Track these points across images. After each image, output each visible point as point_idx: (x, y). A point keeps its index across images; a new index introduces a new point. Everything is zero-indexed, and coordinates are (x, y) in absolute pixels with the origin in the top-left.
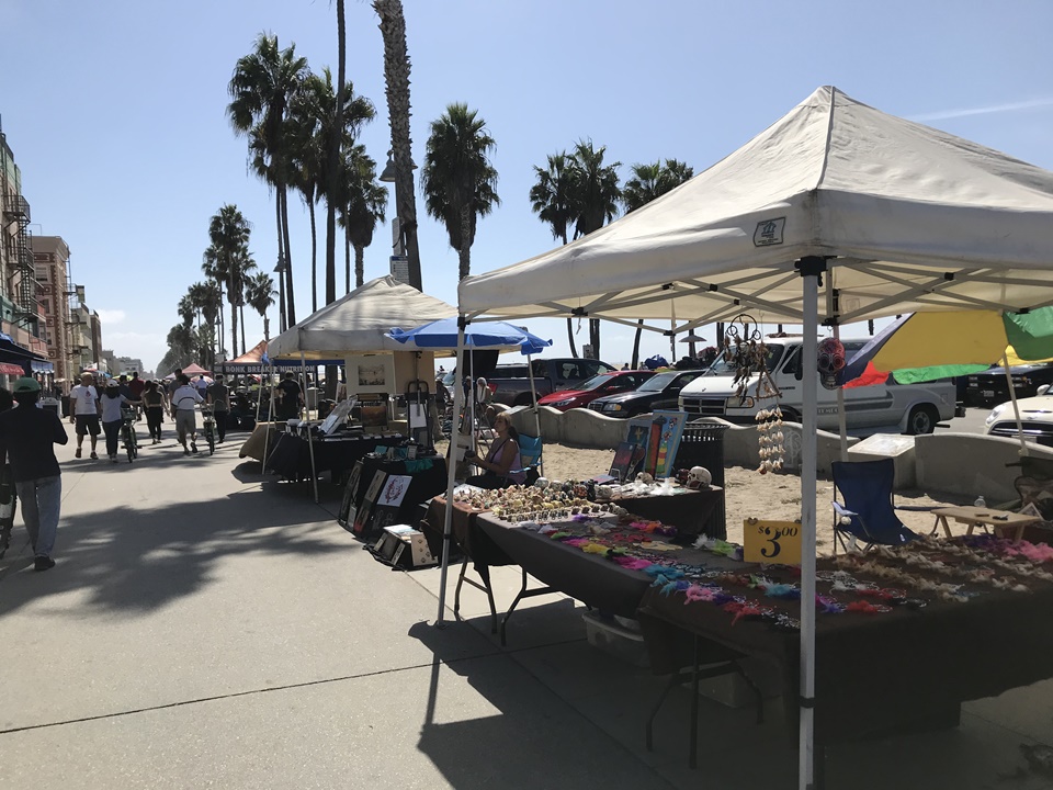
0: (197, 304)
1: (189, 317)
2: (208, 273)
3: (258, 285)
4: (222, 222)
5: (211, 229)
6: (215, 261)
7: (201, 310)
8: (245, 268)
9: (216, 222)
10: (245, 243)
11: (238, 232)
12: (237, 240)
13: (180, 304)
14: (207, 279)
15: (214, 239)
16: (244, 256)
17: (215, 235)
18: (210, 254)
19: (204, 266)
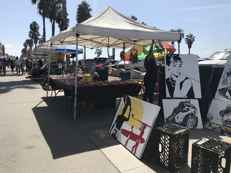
0: (28, 44)
1: (26, 47)
2: (30, 37)
3: (42, 40)
4: (33, 25)
5: (30, 27)
6: (31, 34)
7: (29, 45)
8: (38, 36)
9: (31, 25)
10: (38, 30)
11: (37, 27)
12: (36, 29)
13: (24, 44)
14: (30, 38)
15: (31, 29)
16: (38, 33)
17: (31, 28)
18: (30, 32)
19: (29, 35)
